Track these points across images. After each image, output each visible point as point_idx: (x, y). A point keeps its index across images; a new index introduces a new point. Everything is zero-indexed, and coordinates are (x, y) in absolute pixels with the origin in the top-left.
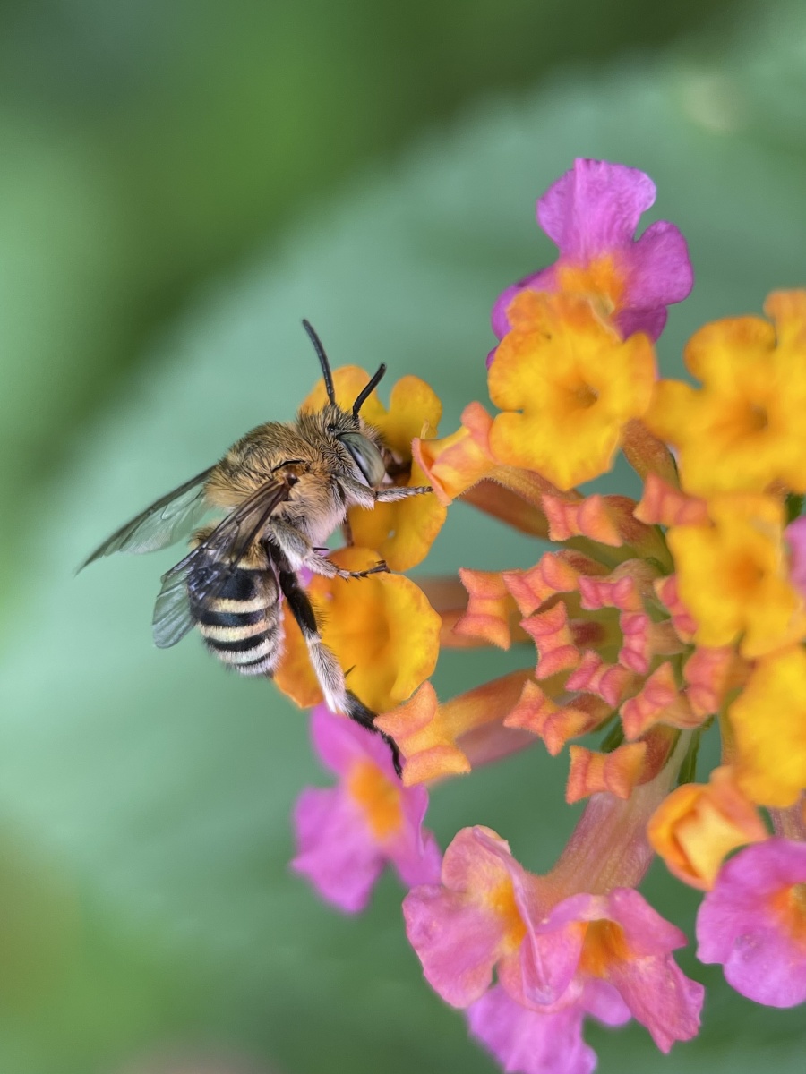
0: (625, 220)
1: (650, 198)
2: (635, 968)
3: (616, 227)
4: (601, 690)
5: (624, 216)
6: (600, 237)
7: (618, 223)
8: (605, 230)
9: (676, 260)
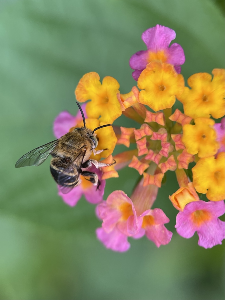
0: (167, 42)
1: (174, 37)
2: (154, 227)
3: (165, 43)
4: (154, 160)
5: (167, 41)
6: (161, 45)
7: (165, 42)
8: (162, 44)
9: (181, 54)
